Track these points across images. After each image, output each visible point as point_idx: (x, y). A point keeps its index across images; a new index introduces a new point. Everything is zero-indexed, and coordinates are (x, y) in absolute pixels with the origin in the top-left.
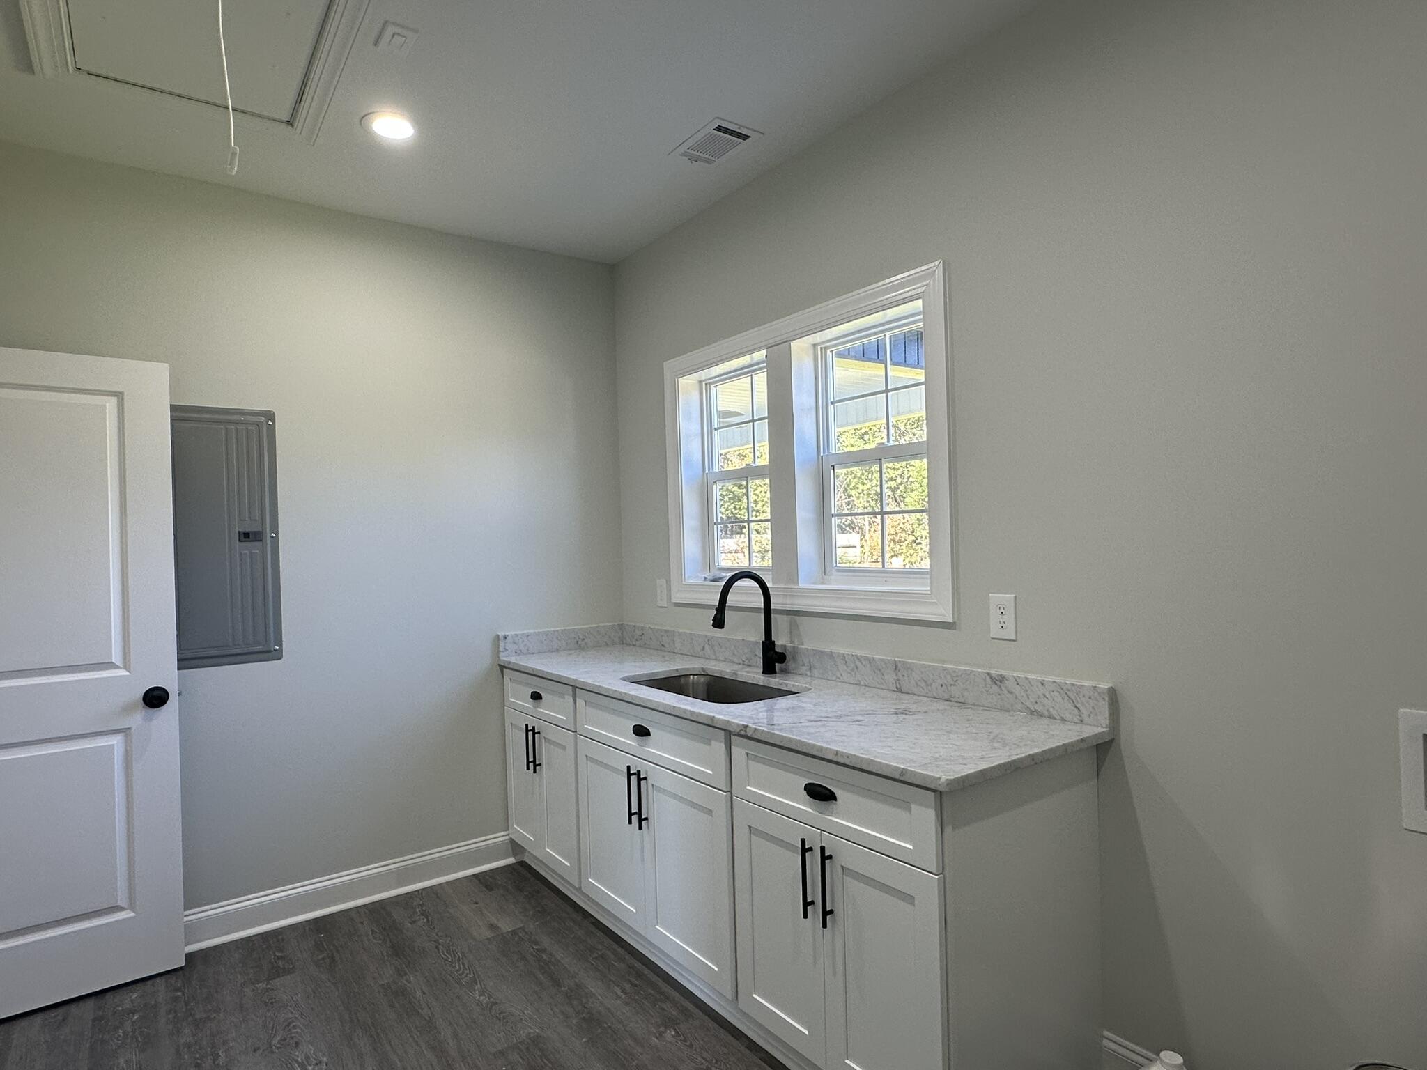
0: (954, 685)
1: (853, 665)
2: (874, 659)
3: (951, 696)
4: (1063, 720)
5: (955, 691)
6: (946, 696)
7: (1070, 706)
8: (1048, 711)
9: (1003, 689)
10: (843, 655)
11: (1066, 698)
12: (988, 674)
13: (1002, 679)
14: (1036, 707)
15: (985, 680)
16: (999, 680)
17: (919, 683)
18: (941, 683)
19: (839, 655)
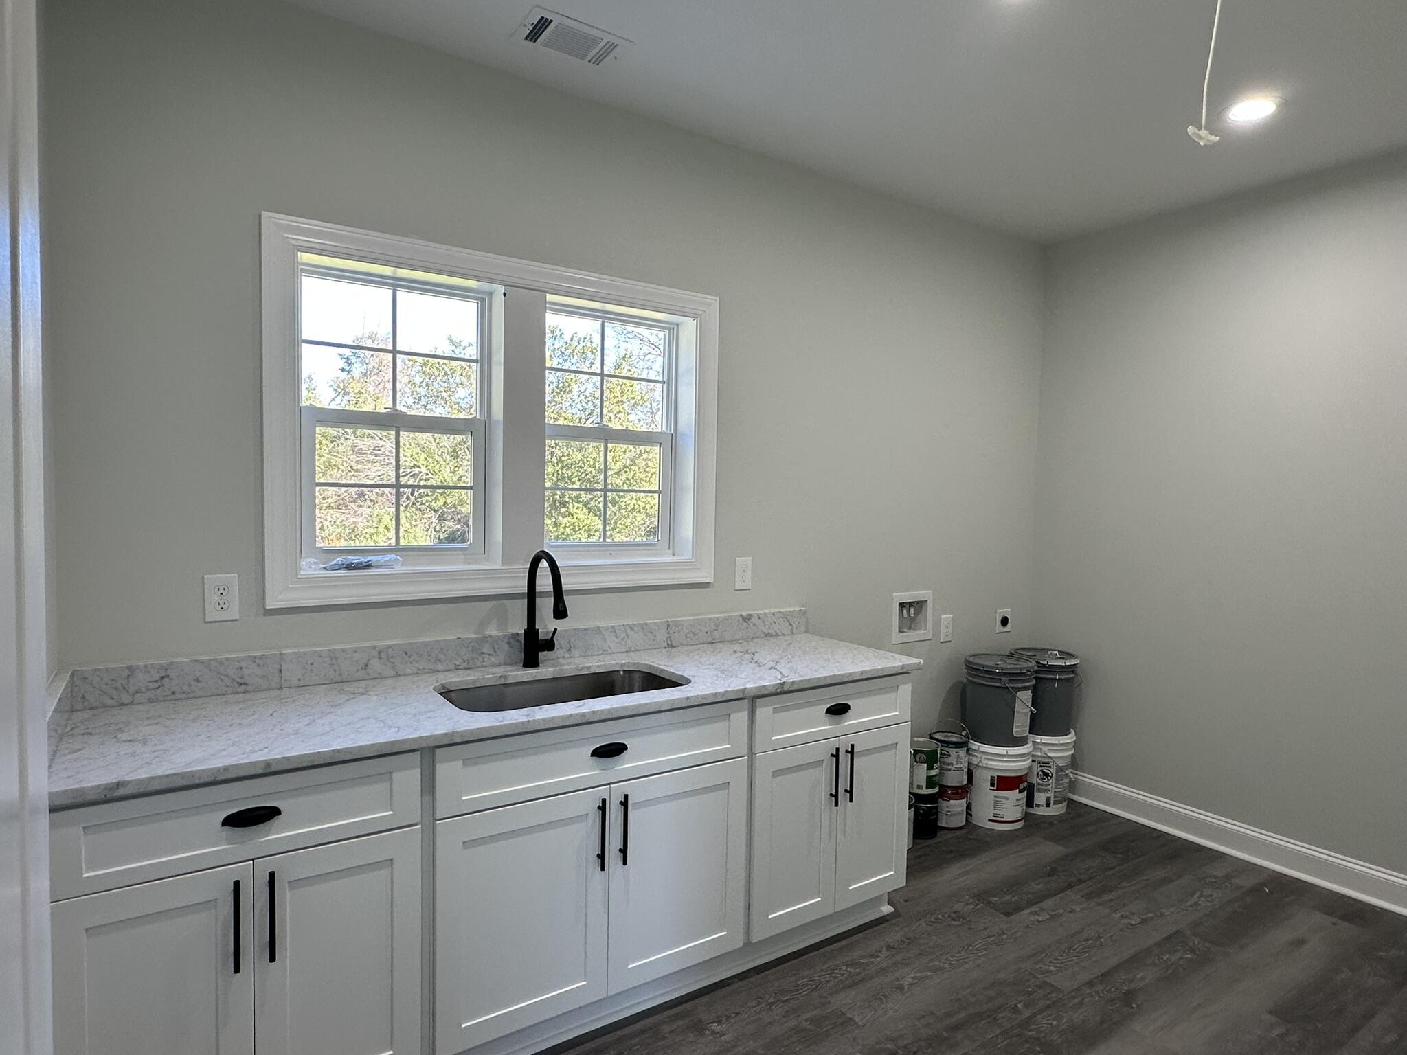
0: (716, 630)
1: (623, 635)
2: (646, 624)
3: (713, 639)
4: (783, 635)
5: (716, 634)
6: (710, 640)
7: (787, 625)
8: (776, 631)
9: (750, 623)
10: (613, 627)
11: (785, 620)
12: (741, 616)
13: (750, 616)
14: (770, 631)
15: (738, 621)
16: (747, 619)
17: (688, 635)
18: (706, 630)
19: (607, 628)
